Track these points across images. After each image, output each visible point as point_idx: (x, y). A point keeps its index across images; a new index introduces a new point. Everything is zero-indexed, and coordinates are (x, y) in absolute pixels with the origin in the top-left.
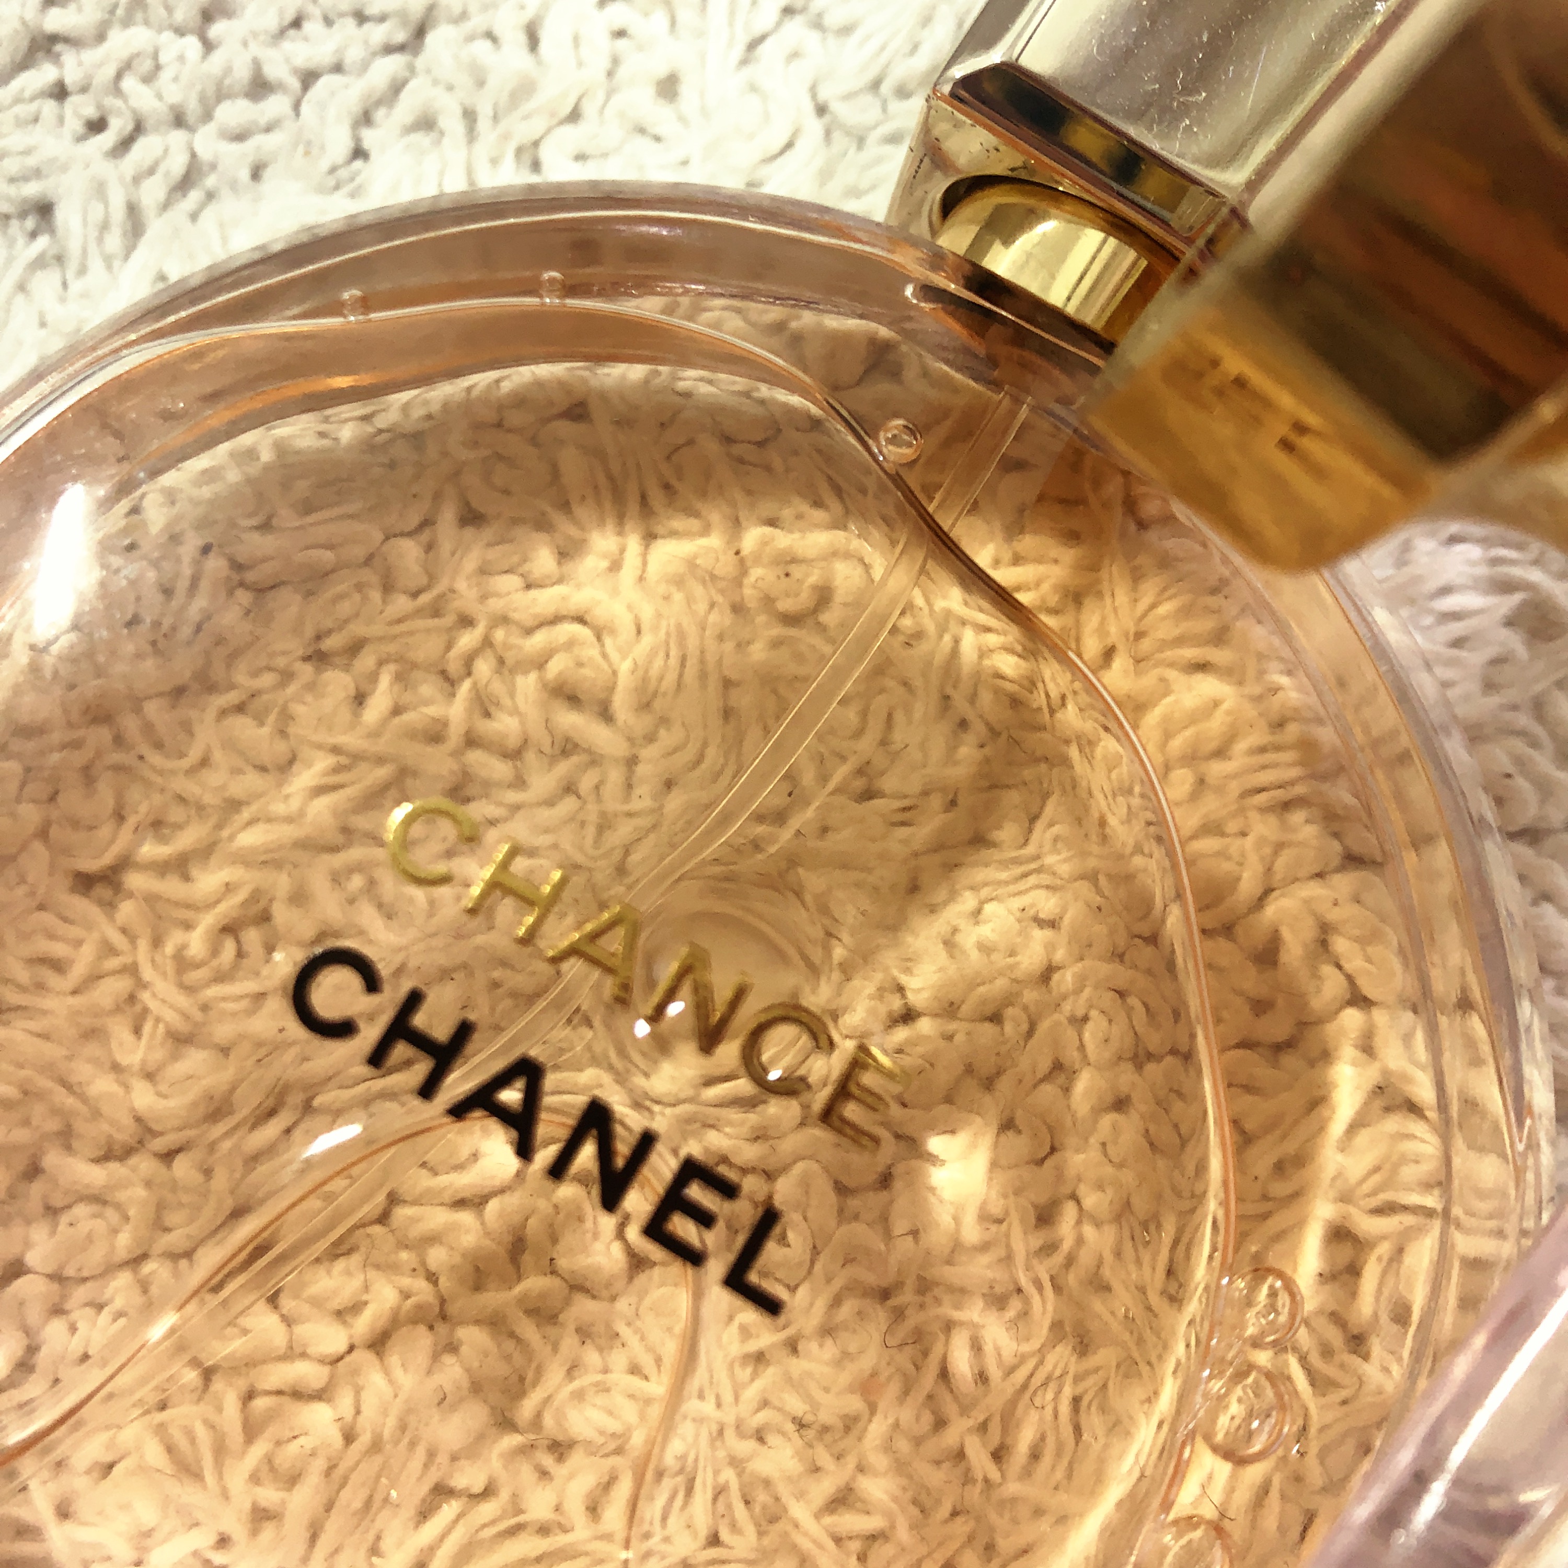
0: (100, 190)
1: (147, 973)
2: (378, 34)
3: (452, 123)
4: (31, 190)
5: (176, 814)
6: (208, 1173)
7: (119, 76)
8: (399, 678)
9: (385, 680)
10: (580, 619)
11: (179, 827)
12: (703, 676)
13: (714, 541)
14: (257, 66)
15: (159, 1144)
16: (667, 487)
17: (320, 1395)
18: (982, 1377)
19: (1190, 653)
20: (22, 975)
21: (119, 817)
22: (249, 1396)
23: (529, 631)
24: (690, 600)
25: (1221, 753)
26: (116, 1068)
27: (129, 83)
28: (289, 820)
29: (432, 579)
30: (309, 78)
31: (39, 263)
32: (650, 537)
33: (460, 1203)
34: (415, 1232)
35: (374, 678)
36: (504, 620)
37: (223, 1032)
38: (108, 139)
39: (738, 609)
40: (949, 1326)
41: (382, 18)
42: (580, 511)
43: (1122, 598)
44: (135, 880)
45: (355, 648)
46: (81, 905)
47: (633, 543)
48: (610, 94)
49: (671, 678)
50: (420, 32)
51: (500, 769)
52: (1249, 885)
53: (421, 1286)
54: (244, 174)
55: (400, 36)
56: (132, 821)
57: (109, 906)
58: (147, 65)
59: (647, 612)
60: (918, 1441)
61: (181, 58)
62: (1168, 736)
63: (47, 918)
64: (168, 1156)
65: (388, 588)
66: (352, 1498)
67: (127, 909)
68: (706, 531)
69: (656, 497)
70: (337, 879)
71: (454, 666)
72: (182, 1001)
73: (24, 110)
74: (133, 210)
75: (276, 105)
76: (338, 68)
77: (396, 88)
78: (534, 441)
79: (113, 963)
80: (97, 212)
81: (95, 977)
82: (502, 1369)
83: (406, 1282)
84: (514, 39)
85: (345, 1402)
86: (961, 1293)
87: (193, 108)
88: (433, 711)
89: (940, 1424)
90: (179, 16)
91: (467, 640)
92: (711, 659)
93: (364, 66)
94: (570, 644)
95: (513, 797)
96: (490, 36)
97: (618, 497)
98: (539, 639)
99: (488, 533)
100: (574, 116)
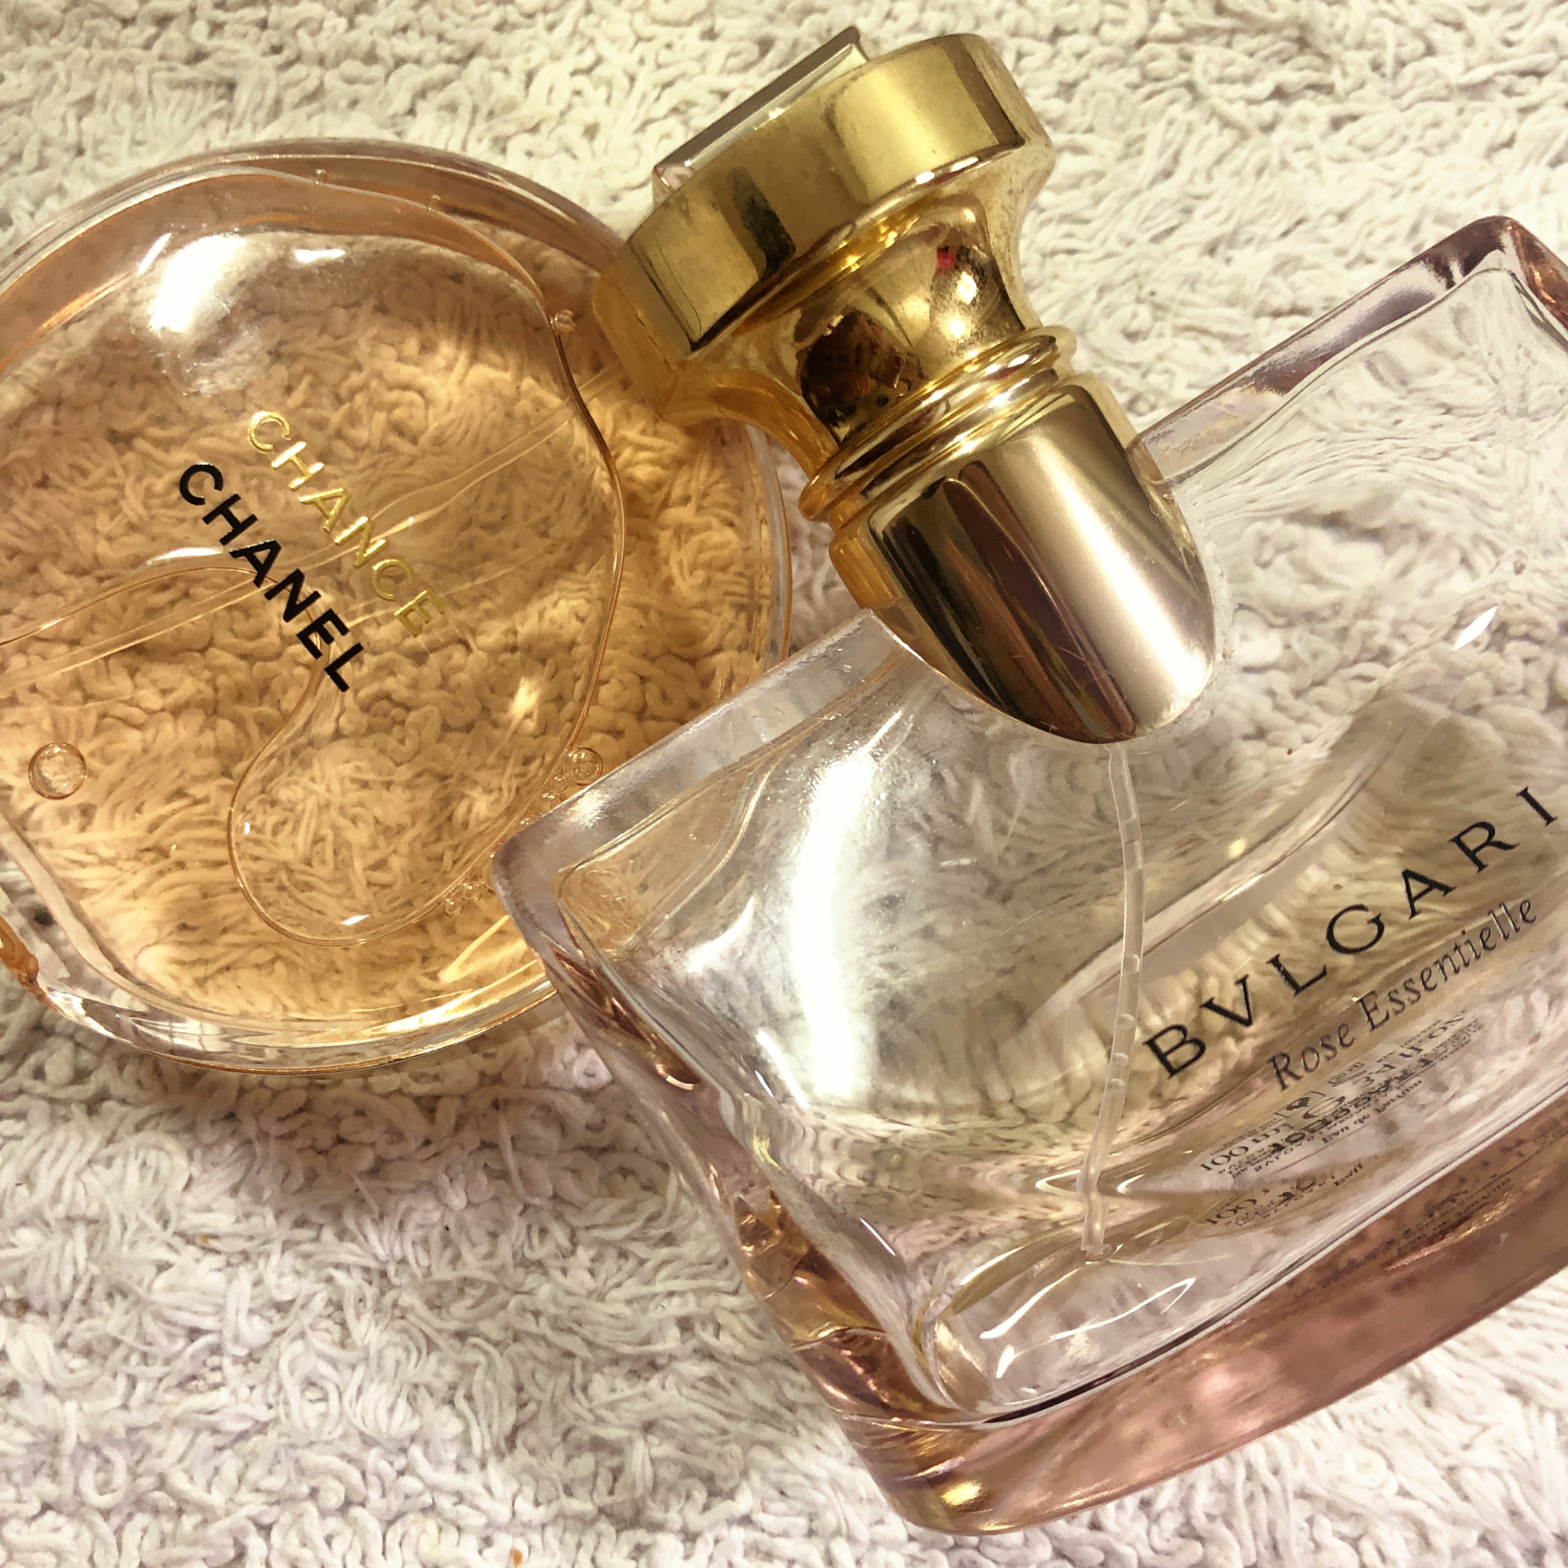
0: (263, 85)
1: (128, 491)
2: (447, 50)
3: (465, 113)
4: (228, 73)
5: (173, 416)
6: (124, 608)
7: (298, 27)
8: (312, 385)
9: (304, 385)
10: (421, 392)
11: (172, 424)
12: (474, 443)
13: (508, 376)
14: (374, 45)
15: (101, 573)
16: (491, 332)
17: (139, 727)
18: (466, 825)
19: (726, 513)
20: (65, 471)
21: (143, 407)
22: (104, 716)
23: (391, 389)
24: (483, 402)
25: (724, 569)
26: (95, 531)
27: (301, 33)
28: (230, 440)
29: (348, 333)
30: (400, 62)
31: (217, 114)
32: (474, 359)
33: (243, 657)
34: (215, 663)
35: (299, 379)
36: (379, 375)
37: (157, 530)
38: (279, 59)
39: (509, 415)
40: (463, 796)
41: (451, 42)
42: (439, 325)
43: (703, 472)
44: (140, 444)
45: (294, 357)
46: (109, 448)
47: (463, 358)
48: (559, 123)
49: (457, 437)
50: (471, 55)
51: (349, 453)
52: (710, 641)
53: (208, 691)
54: (344, 103)
55: (458, 55)
56: (149, 411)
57: (121, 453)
58: (315, 25)
59: (457, 400)
60: (425, 845)
61: (334, 28)
62: (700, 551)
63: (86, 445)
64: (101, 580)
65: (323, 330)
66: (137, 779)
67: (130, 456)
68: (505, 368)
69: (484, 334)
70: (244, 478)
71: (343, 391)
72: (142, 511)
73: (241, 29)
74: (278, 102)
75: (376, 71)
76: (418, 61)
77: (445, 82)
78: (431, 285)
79: (111, 480)
80: (258, 97)
81: (100, 485)
82: (232, 744)
83: (202, 686)
84: (518, 76)
85: (150, 733)
86: (475, 783)
87: (331, 56)
88: (325, 413)
89: (439, 839)
90: (342, 5)
91: (355, 379)
92: (483, 434)
93: (433, 64)
94: (411, 404)
95: (349, 467)
96: (506, 71)
97: (463, 328)
98: (394, 395)
99: (387, 320)
100: (534, 130)
